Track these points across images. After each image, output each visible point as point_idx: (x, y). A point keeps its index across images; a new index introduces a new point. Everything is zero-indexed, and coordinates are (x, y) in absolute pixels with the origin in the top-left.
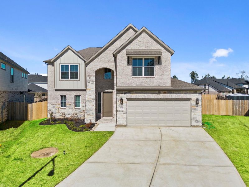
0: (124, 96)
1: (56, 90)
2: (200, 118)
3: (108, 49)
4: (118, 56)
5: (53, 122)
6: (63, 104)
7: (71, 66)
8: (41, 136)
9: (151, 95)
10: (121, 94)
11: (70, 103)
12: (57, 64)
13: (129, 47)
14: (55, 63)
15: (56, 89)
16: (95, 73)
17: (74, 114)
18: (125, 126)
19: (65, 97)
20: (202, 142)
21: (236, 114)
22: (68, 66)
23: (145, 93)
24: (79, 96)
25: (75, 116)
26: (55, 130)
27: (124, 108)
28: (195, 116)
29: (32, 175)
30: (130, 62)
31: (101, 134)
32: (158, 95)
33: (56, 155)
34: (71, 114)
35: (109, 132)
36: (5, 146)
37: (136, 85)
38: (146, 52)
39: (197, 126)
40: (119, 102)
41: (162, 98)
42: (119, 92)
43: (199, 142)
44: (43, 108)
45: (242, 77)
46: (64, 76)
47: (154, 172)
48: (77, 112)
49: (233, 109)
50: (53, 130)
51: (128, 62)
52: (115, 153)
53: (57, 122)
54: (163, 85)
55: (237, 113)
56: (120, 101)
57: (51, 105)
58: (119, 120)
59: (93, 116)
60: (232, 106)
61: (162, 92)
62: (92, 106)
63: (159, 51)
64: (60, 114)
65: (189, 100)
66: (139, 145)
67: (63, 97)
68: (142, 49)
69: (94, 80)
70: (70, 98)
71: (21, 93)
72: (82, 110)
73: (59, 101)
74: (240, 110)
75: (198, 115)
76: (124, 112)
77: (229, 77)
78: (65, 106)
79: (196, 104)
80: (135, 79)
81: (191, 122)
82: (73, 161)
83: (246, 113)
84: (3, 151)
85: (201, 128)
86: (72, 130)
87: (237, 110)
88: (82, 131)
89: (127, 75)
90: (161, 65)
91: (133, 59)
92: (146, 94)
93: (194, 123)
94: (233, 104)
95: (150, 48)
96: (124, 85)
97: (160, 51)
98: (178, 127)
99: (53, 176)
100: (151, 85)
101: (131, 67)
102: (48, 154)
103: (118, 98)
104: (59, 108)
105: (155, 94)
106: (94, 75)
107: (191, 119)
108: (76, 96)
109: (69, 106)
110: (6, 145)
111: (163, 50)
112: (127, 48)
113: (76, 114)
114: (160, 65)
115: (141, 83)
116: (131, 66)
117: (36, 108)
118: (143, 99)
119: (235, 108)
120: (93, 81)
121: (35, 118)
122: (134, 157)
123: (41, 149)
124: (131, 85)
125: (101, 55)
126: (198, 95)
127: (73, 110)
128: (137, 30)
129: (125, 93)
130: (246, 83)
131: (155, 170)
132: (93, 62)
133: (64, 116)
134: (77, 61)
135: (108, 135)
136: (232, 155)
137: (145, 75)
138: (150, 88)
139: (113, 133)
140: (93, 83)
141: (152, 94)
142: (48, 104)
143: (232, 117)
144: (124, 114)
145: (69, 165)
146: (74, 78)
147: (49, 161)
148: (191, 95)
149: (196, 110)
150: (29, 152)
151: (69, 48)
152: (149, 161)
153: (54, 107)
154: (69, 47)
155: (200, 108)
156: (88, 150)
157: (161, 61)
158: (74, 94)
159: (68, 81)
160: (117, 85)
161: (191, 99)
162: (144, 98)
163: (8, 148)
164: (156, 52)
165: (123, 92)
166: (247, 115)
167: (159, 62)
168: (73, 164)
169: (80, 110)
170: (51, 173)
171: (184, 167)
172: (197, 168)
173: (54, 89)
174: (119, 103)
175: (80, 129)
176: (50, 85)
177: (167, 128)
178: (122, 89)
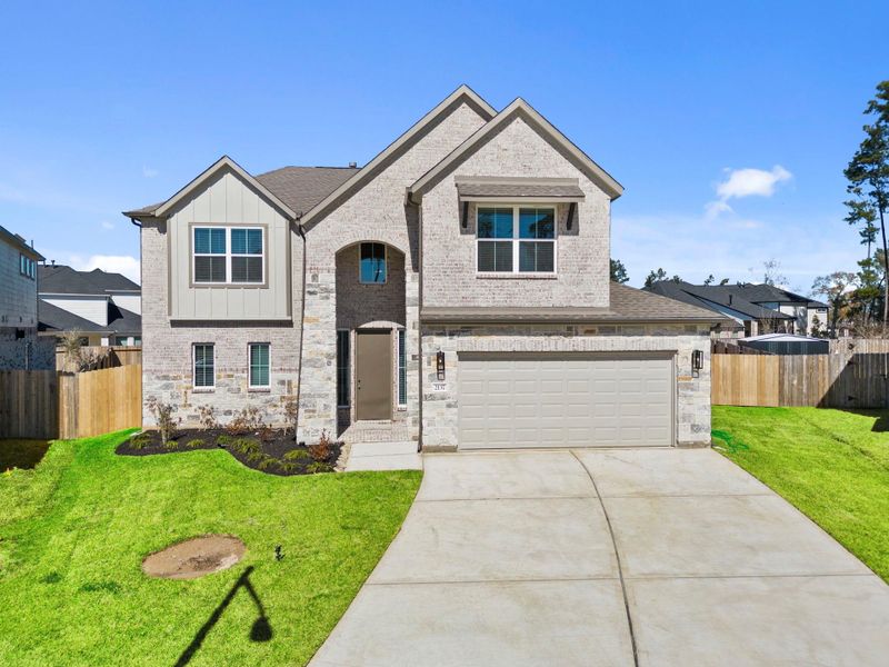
0: (450, 345)
1: (175, 324)
2: (705, 418)
3: (383, 174)
4: (428, 201)
5: (175, 444)
6: (204, 375)
7: (233, 231)
8: (151, 496)
9: (543, 338)
10: (438, 335)
11: (231, 370)
12: (180, 224)
13: (467, 169)
14: (173, 222)
15: (174, 317)
16: (334, 261)
17: (245, 413)
18: (453, 449)
19: (212, 347)
20: (736, 497)
21: (791, 403)
22: (223, 231)
23: (521, 334)
24: (266, 346)
25: (249, 417)
26: (194, 471)
27: (449, 387)
28: (689, 409)
29: (189, 644)
30: (469, 221)
31: (379, 483)
32: (567, 340)
33: (247, 564)
34: (233, 410)
35: (408, 474)
36: (14, 539)
37: (491, 304)
38: (527, 187)
39: (696, 445)
40: (429, 363)
41: (582, 350)
42: (433, 328)
43: (726, 496)
44: (120, 393)
45: (767, 279)
46: (207, 270)
47: (627, 607)
48: (257, 402)
49: (781, 383)
50: (189, 473)
51: (464, 224)
52: (460, 545)
53: (192, 444)
54: (586, 305)
55: (795, 400)
56: (434, 363)
57: (158, 378)
58: (430, 428)
59: (328, 416)
60: (777, 376)
61: (581, 329)
62: (321, 382)
63: (572, 184)
64: (191, 411)
65: (669, 355)
66: (529, 514)
67: (204, 350)
68: (510, 175)
69: (333, 286)
70: (231, 350)
71: (20, 334)
72: (278, 396)
73: (189, 362)
74: (805, 387)
75: (698, 405)
76: (451, 400)
77: (726, 281)
78: (210, 383)
79: (693, 371)
80: (486, 282)
81: (675, 431)
82: (323, 582)
83: (823, 400)
84: (20, 559)
85: (709, 450)
86: (262, 470)
87: (795, 390)
88: (304, 471)
89: (460, 268)
90: (577, 234)
91: (481, 211)
92: (525, 337)
93: (685, 435)
94: (782, 367)
95: (540, 175)
96: (450, 305)
97: (575, 184)
98: (634, 450)
99: (272, 642)
100: (543, 304)
101: (473, 241)
102: (212, 562)
103: (426, 349)
104: (189, 392)
105: (557, 335)
106: (333, 265)
107: (675, 420)
108: (254, 346)
109: (227, 381)
110: (20, 537)
111: (585, 184)
112: (458, 172)
113: (255, 411)
114: (573, 235)
115: (510, 295)
116: (474, 236)
117: (92, 390)
118: (514, 352)
119: (786, 383)
120: (327, 290)
121: (89, 430)
122: (532, 555)
123: (175, 543)
124: (472, 304)
125: (357, 195)
126: (698, 337)
127: (244, 397)
128: (493, 113)
129: (452, 334)
130: (788, 299)
131: (625, 598)
132: (328, 219)
133: (208, 421)
134: (256, 213)
135: (408, 483)
136: (851, 535)
137: (521, 270)
138: (542, 313)
139: (421, 477)
140: (327, 298)
141: (545, 334)
142: (144, 376)
143: (776, 411)
144: (449, 406)
145: (314, 598)
146: (244, 280)
147: (229, 587)
148: (676, 338)
149: (692, 390)
150: (133, 558)
151: (226, 165)
152: (590, 568)
153: (167, 387)
154: (226, 161)
155: (705, 383)
156: (356, 540)
157: (577, 222)
158: (245, 336)
159: (223, 287)
160: (425, 304)
161: (676, 351)
162: (518, 349)
163: (31, 547)
164: (561, 187)
165: (444, 328)
166: (827, 403)
167: (571, 224)
168: (327, 592)
169: (268, 397)
170: (261, 631)
171: (718, 584)
172: (762, 587)
173: (169, 319)
174: (430, 369)
175: (293, 465)
176: (153, 305)
177: (601, 454)
178: (442, 317)
